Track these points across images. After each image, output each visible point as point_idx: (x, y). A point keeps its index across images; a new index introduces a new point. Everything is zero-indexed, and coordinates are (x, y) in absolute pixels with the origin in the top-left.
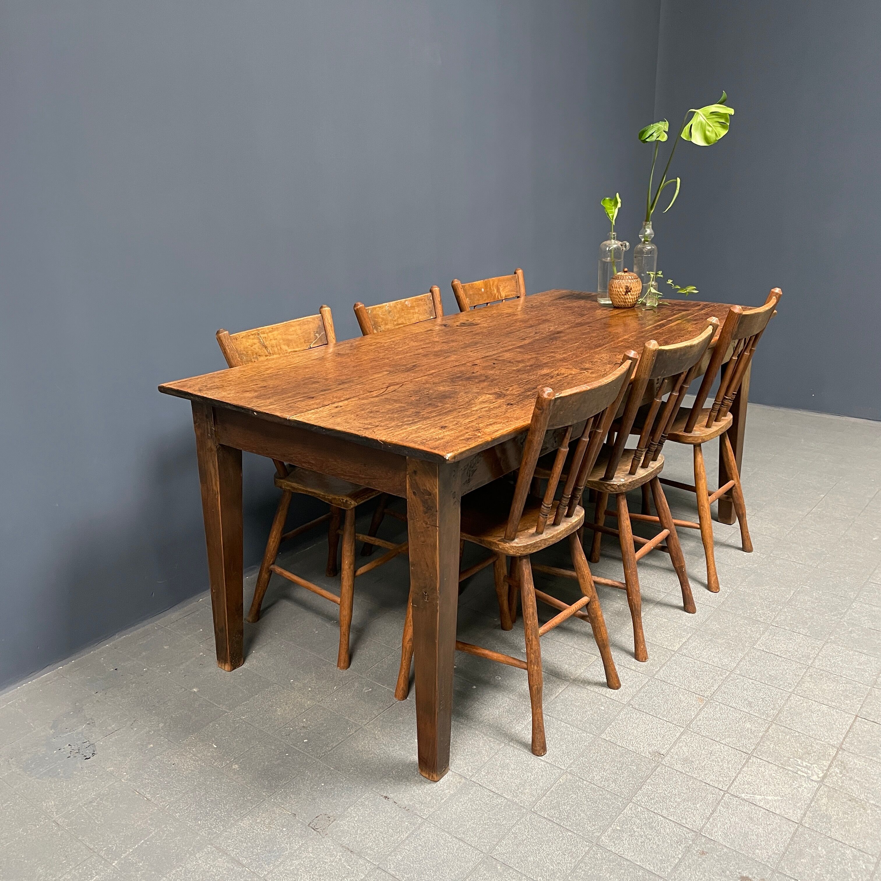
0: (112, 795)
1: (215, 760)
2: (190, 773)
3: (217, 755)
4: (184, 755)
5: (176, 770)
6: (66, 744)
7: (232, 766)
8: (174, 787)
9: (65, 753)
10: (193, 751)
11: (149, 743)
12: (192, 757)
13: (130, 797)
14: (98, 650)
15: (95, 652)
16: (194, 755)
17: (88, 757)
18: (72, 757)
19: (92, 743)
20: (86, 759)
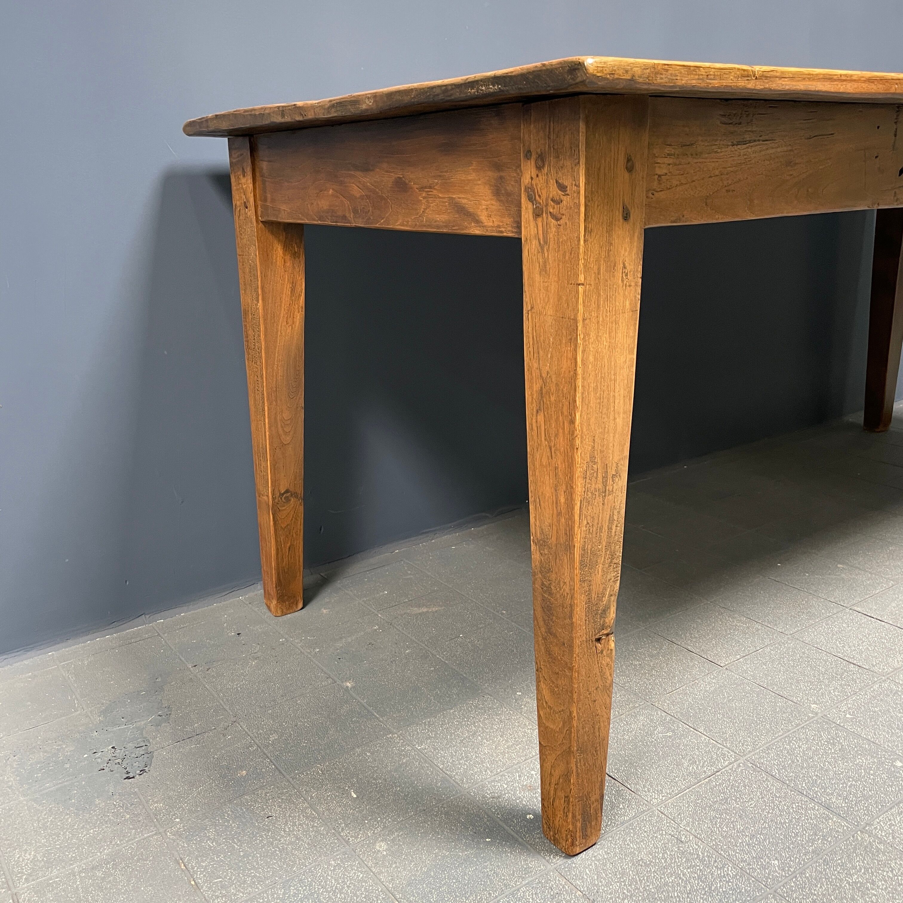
0: (138, 861)
1: (346, 825)
2: (291, 843)
3: (353, 814)
4: (294, 803)
5: (269, 831)
6: (109, 746)
7: (374, 844)
8: (254, 868)
9: (99, 760)
10: (312, 797)
11: (241, 768)
12: (306, 808)
13: (166, 872)
14: (225, 603)
15: (219, 604)
16: (311, 807)
17: (131, 775)
18: (107, 770)
19: (150, 750)
20: (128, 778)
